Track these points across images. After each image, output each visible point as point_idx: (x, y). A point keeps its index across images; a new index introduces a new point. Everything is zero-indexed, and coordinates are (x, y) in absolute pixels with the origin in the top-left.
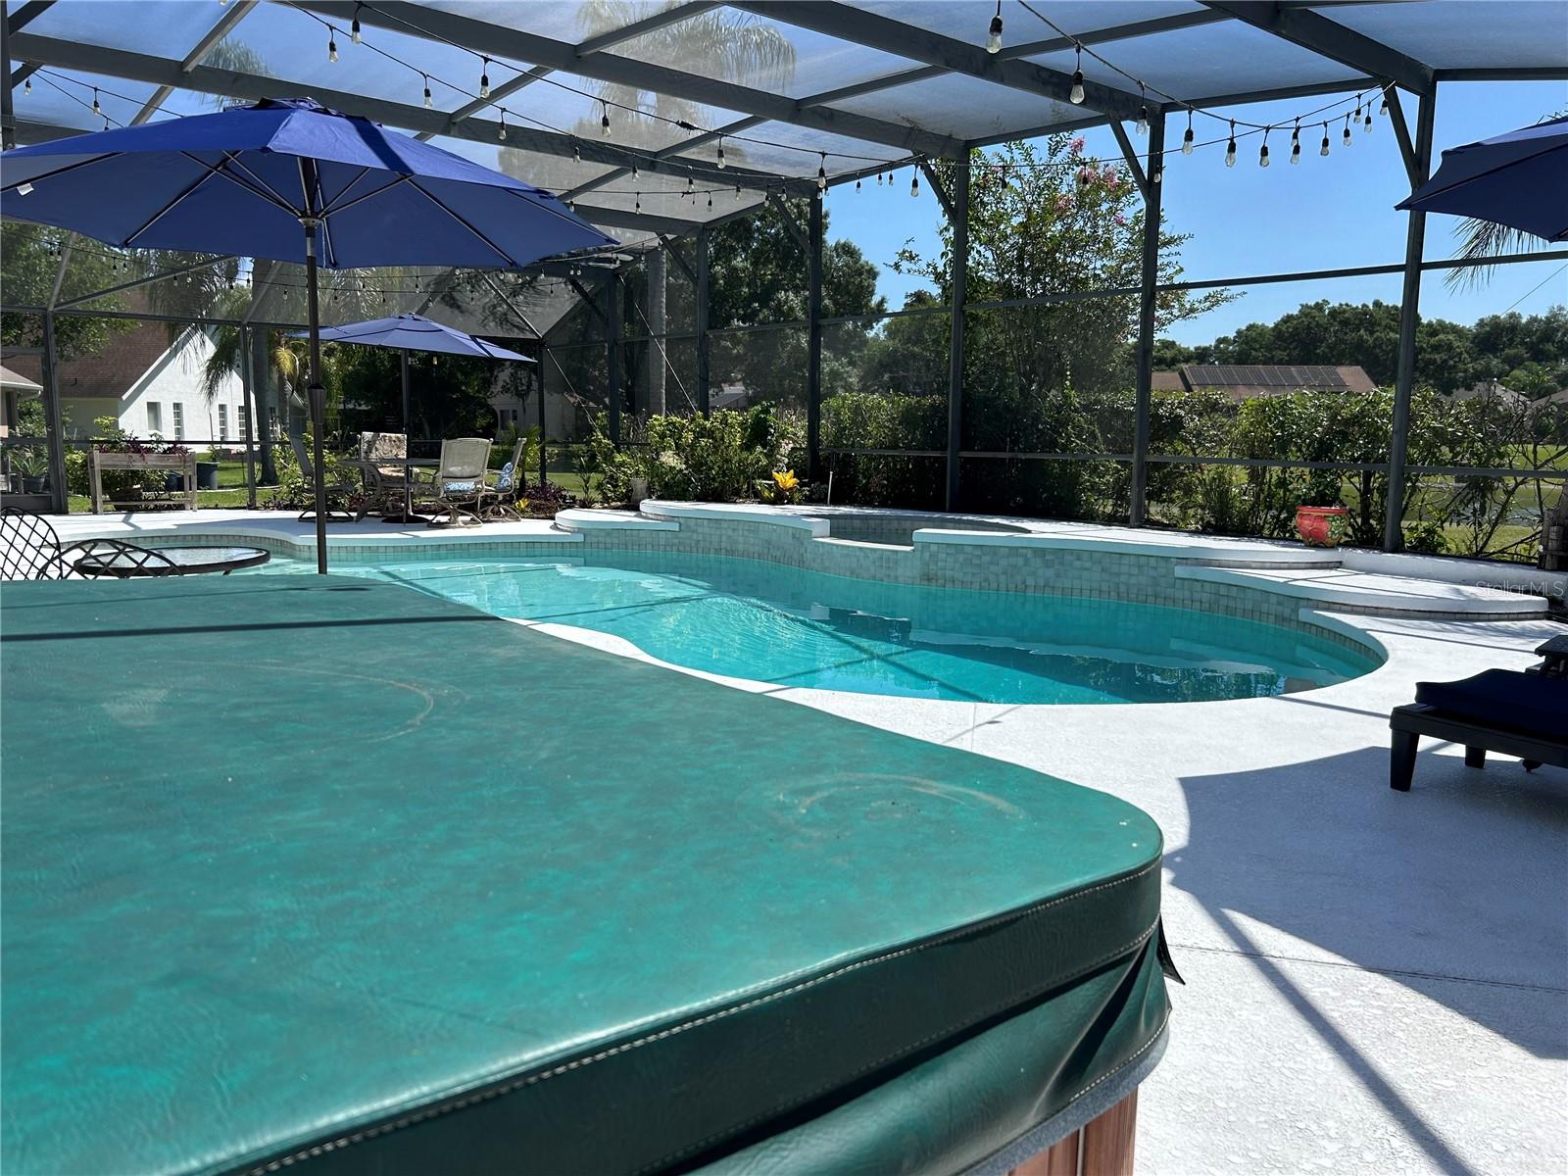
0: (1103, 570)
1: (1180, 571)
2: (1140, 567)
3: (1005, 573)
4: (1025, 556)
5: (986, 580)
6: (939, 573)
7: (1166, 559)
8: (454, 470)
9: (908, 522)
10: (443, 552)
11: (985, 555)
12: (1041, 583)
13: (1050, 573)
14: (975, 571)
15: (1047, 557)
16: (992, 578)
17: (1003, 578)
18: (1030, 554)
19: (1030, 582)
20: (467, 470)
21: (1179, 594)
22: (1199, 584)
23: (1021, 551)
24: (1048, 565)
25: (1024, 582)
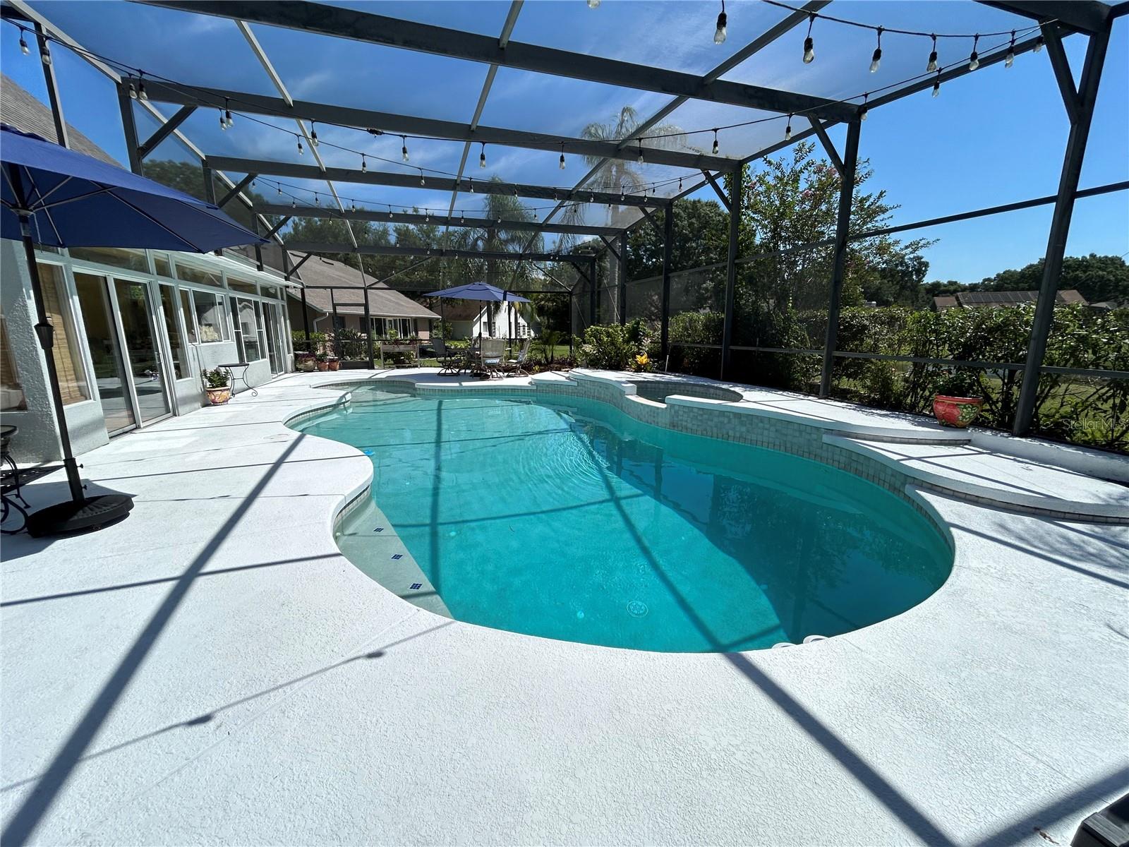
0: (776, 431)
1: (826, 439)
2: (801, 432)
3: (716, 426)
4: (729, 417)
5: (705, 430)
6: (679, 422)
7: (818, 429)
8: (489, 354)
9: (690, 387)
10: (473, 392)
11: (705, 414)
12: (738, 435)
13: (744, 429)
14: (699, 424)
15: (743, 419)
16: (708, 429)
17: (715, 430)
18: (732, 416)
19: (731, 433)
20: (495, 354)
21: (824, 454)
22: (839, 449)
23: (726, 413)
24: (742, 424)
25: (728, 434)
